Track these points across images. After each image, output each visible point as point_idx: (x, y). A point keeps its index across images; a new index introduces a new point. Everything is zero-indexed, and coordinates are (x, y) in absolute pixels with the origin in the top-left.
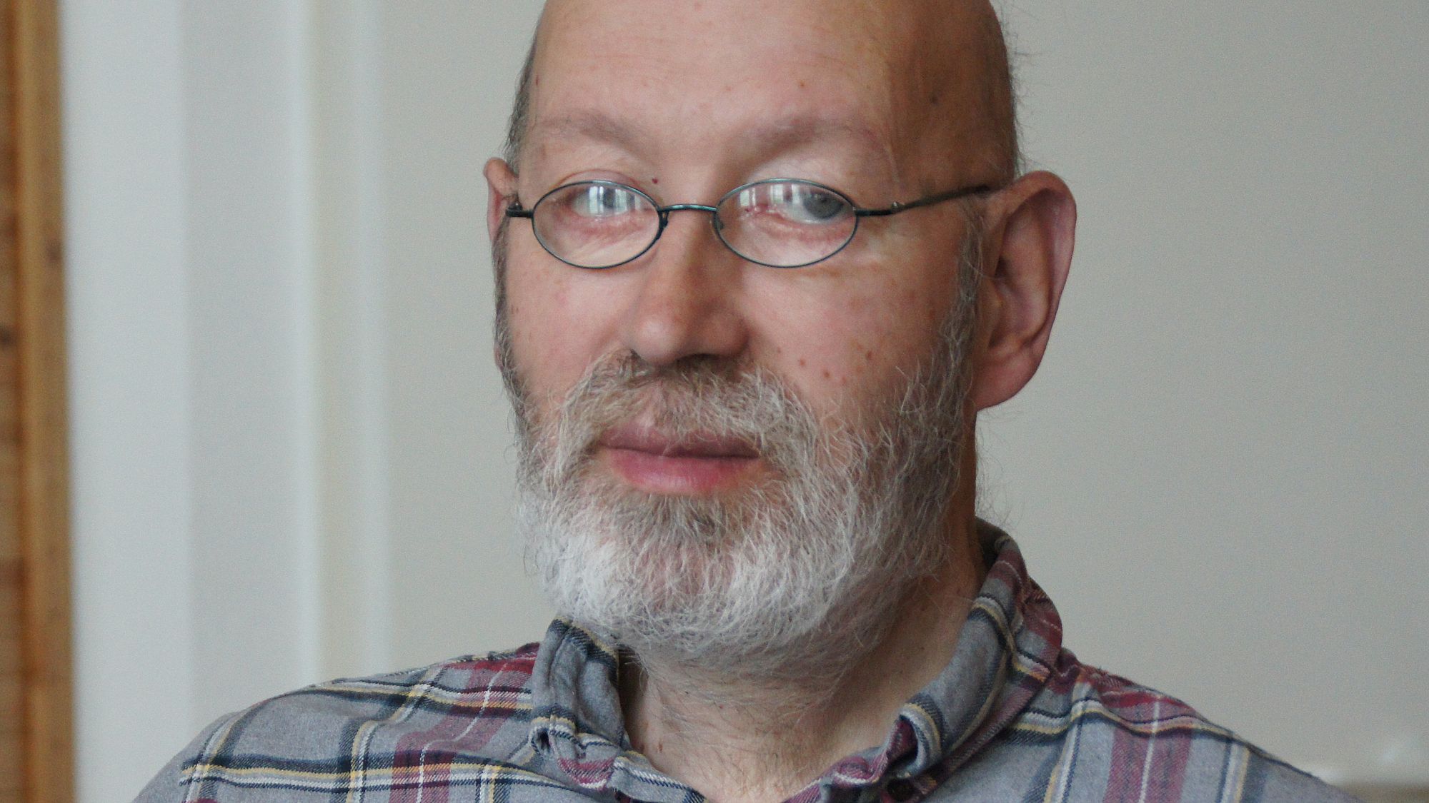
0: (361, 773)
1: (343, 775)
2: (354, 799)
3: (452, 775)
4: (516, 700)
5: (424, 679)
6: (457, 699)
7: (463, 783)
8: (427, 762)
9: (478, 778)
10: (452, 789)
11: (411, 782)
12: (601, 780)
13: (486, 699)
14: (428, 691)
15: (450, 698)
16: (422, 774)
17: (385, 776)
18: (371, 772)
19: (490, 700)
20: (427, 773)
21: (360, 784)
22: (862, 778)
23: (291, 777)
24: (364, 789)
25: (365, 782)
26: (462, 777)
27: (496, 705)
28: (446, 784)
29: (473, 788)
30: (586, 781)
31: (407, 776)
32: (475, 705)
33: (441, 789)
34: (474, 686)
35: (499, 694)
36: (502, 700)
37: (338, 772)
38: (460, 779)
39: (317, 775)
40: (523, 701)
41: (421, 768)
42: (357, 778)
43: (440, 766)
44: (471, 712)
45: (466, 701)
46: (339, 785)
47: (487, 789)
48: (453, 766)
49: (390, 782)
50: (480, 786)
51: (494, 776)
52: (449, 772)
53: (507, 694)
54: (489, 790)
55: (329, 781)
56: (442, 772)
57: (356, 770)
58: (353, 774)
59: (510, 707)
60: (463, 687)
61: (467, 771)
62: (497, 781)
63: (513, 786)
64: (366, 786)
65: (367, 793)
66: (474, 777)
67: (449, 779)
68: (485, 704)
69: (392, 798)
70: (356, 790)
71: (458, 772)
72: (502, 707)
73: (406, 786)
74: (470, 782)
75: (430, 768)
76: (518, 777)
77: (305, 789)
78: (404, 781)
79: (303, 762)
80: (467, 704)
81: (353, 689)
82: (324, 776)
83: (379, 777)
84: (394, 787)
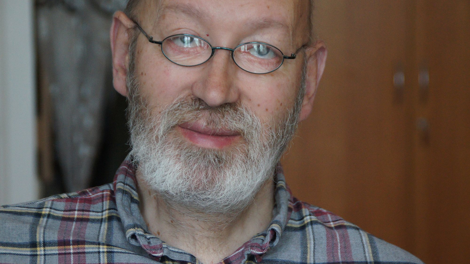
0: (42, 248)
1: (34, 249)
2: (41, 259)
3: (86, 250)
4: (89, 215)
5: (45, 206)
6: (62, 214)
7: (92, 253)
8: (74, 244)
9: (99, 251)
10: (87, 255)
11: (67, 252)
12: (161, 253)
13: (76, 214)
14: (50, 211)
15: (60, 214)
16: (72, 249)
17: (55, 250)
18: (47, 248)
19: (78, 215)
20: (74, 249)
21: (43, 253)
22: (261, 251)
23: (9, 250)
24: (45, 255)
25: (45, 252)
26: (91, 250)
27: (81, 217)
28: (84, 253)
29: (97, 255)
30: (154, 253)
31: (65, 250)
32: (72, 216)
33: (82, 255)
34: (68, 209)
35: (81, 213)
36: (83, 215)
37: (30, 247)
38: (90, 251)
39: (21, 249)
40: (92, 215)
41: (71, 247)
42: (41, 250)
43: (80, 246)
44: (71, 220)
45: (67, 215)
46: (32, 253)
47: (103, 255)
48: (86, 246)
49: (57, 252)
50: (100, 254)
51: (105, 250)
52: (85, 249)
53: (85, 213)
54: (105, 256)
55: (27, 251)
56: (82, 248)
57: (40, 247)
58: (38, 249)
59: (87, 218)
60: (63, 209)
61: (93, 248)
62: (108, 252)
63: (115, 254)
64: (46, 253)
65: (46, 257)
66: (97, 250)
67: (85, 251)
68: (76, 216)
69: (59, 258)
70: (41, 255)
71: (88, 248)
72: (83, 217)
73: (65, 254)
74: (95, 252)
75: (76, 247)
76: (116, 250)
77: (17, 254)
78: (64, 252)
79: (12, 243)
80: (67, 216)
81: (17, 211)
82: (25, 249)
83: (51, 250)
84: (59, 254)
